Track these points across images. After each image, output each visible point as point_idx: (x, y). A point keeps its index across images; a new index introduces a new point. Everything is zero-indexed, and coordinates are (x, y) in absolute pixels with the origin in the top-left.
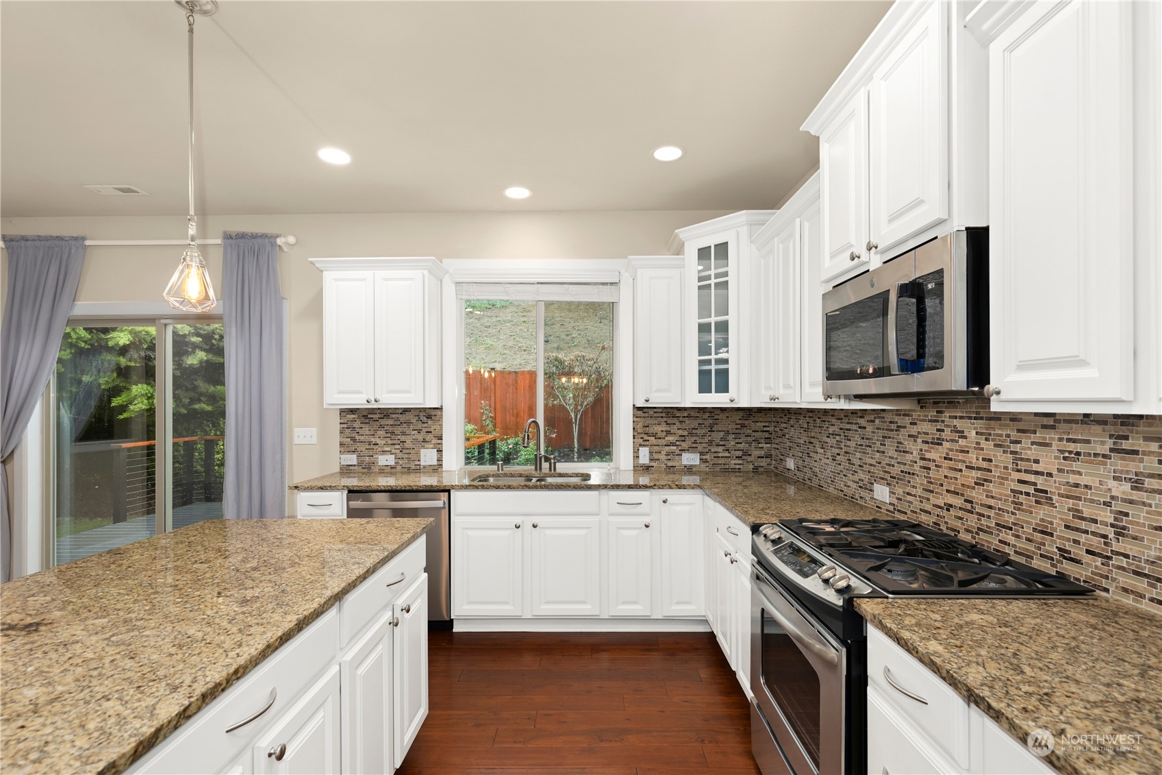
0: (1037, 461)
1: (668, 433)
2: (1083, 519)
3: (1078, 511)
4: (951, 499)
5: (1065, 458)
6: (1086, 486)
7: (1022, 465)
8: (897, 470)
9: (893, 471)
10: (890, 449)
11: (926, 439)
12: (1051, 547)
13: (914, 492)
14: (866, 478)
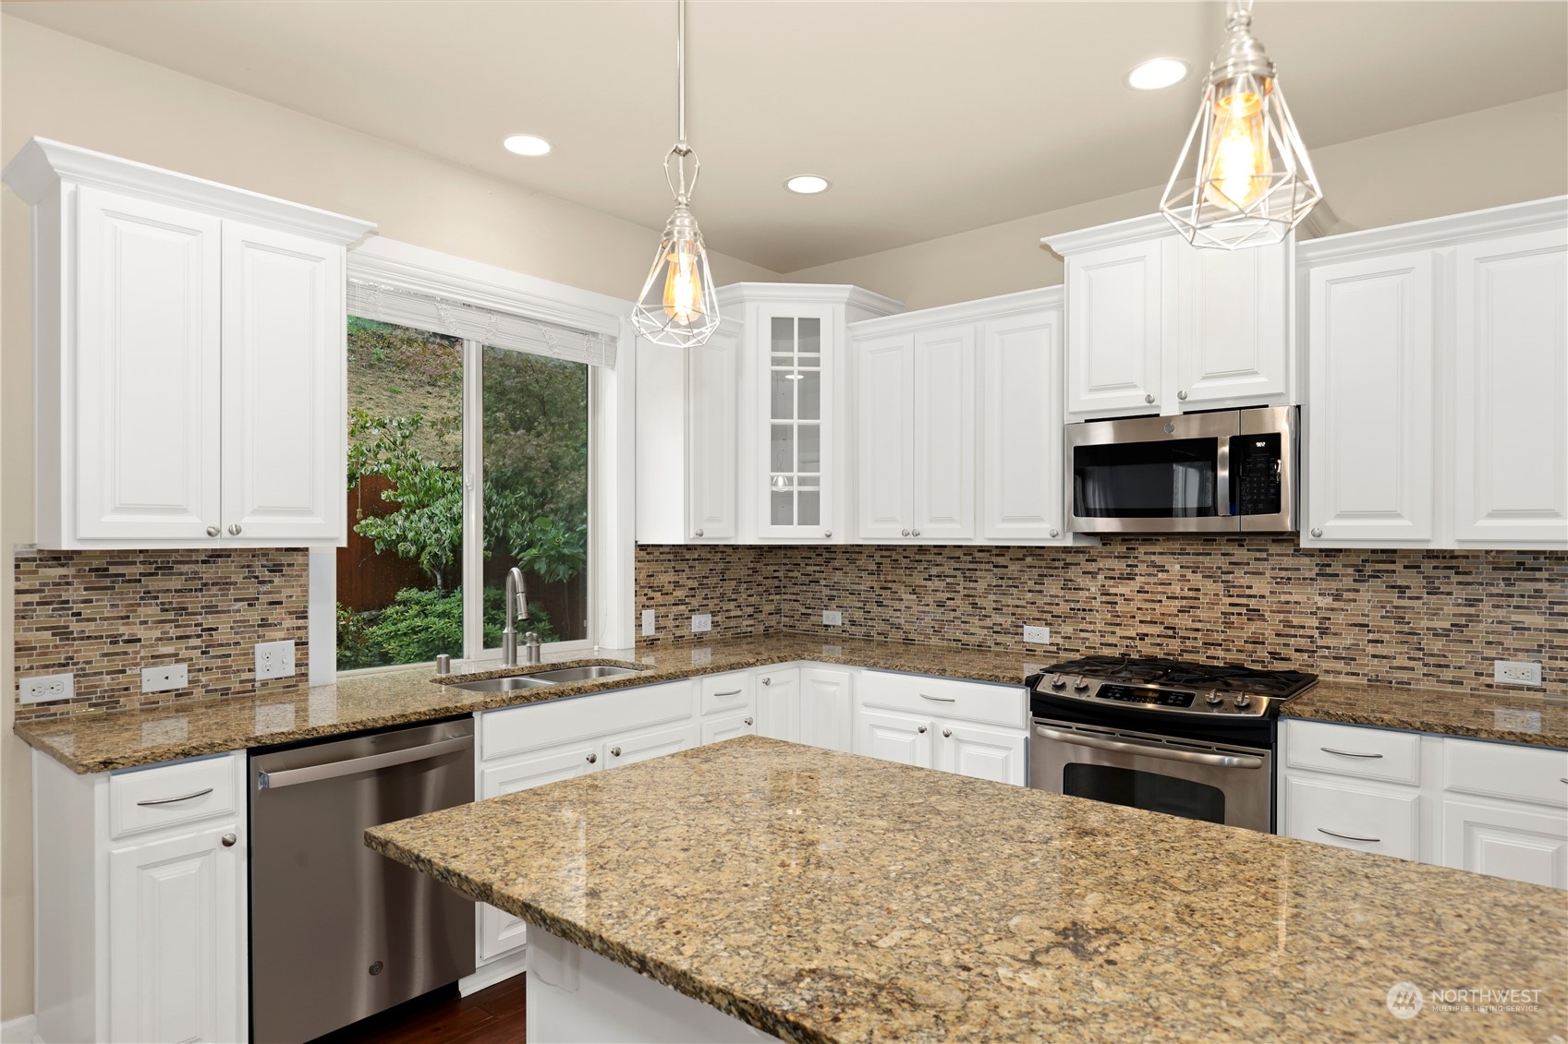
0: (1250, 587)
1: (677, 585)
2: (1293, 627)
3: (1288, 621)
4: (1145, 629)
5: (1277, 583)
6: (1296, 602)
7: (1233, 591)
8: (1064, 608)
9: (1056, 610)
10: (1053, 587)
11: (1111, 574)
12: (1262, 653)
13: (1091, 627)
14: (1007, 621)
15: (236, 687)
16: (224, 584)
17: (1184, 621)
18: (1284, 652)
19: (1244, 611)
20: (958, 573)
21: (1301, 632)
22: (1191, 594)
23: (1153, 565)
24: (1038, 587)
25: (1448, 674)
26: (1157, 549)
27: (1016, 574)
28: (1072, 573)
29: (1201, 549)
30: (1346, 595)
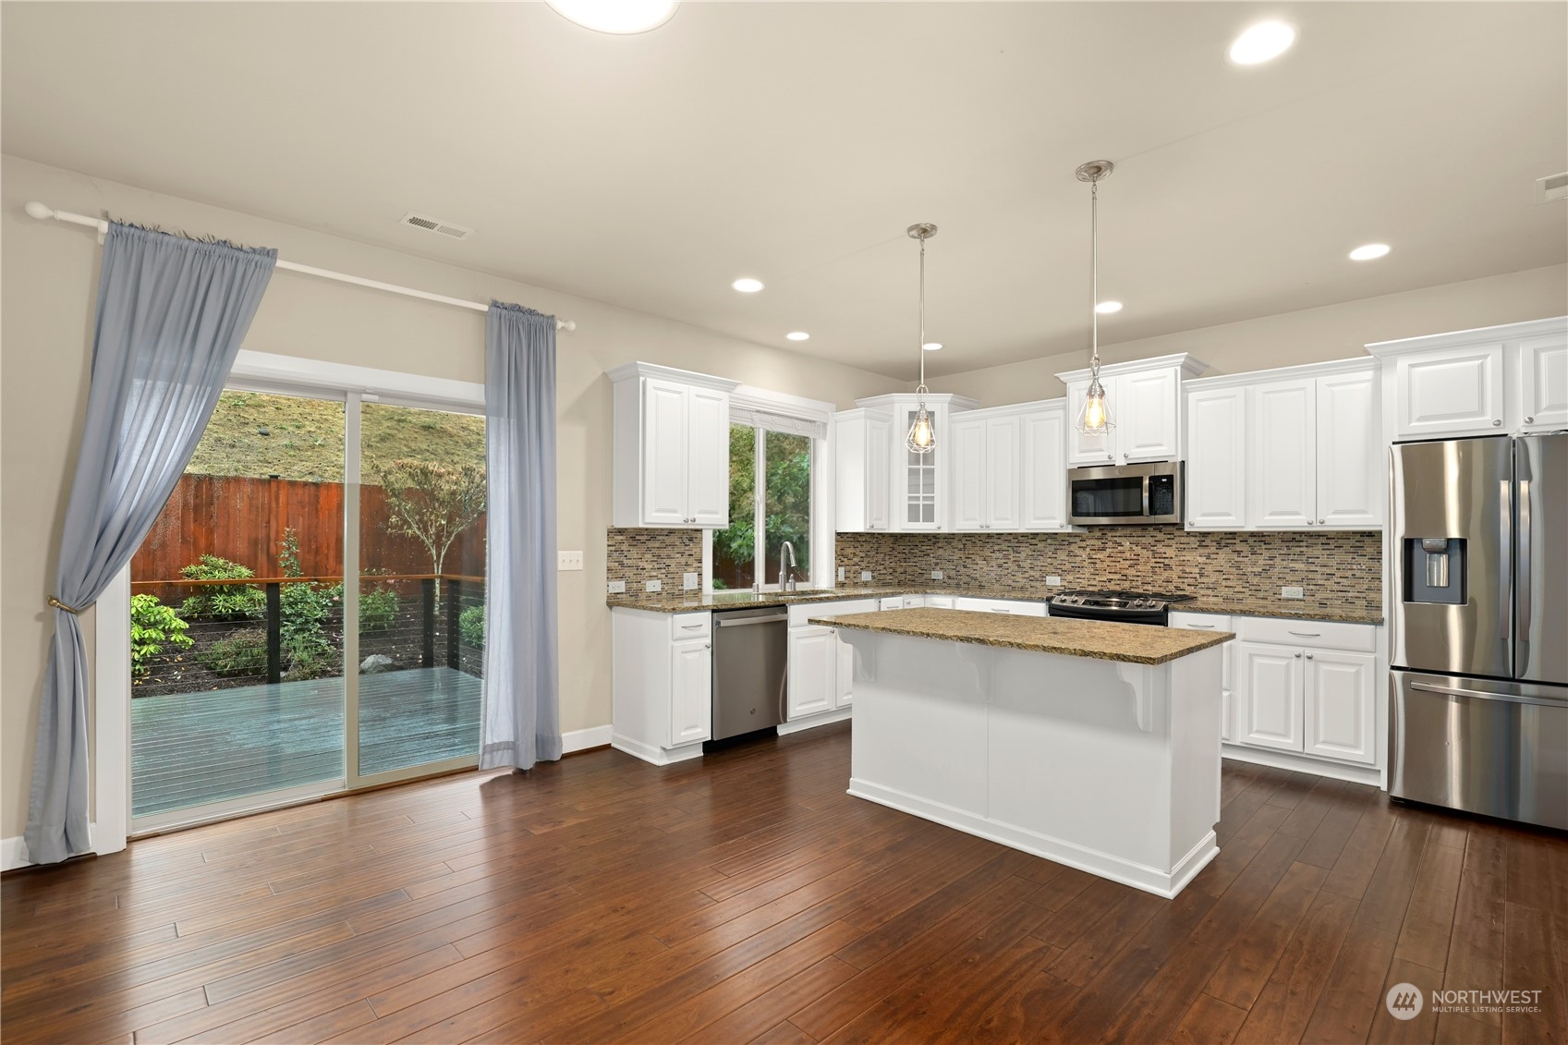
1: (855, 555)
2: (1186, 573)
3: (1184, 570)
5: (1178, 551)
6: (1188, 560)
8: (1068, 566)
9: (1064, 568)
10: (1062, 555)
11: (1093, 548)
12: (1171, 587)
13: (1083, 576)
14: (1037, 574)
15: (677, 592)
16: (673, 545)
17: (1132, 572)
18: (1182, 586)
19: (1162, 565)
20: (1010, 549)
21: (1191, 575)
22: (1135, 557)
23: (1115, 542)
24: (1054, 556)
25: (1261, 595)
26: (1118, 534)
27: (1042, 549)
28: (1073, 547)
29: (1140, 534)
30: (1212, 556)
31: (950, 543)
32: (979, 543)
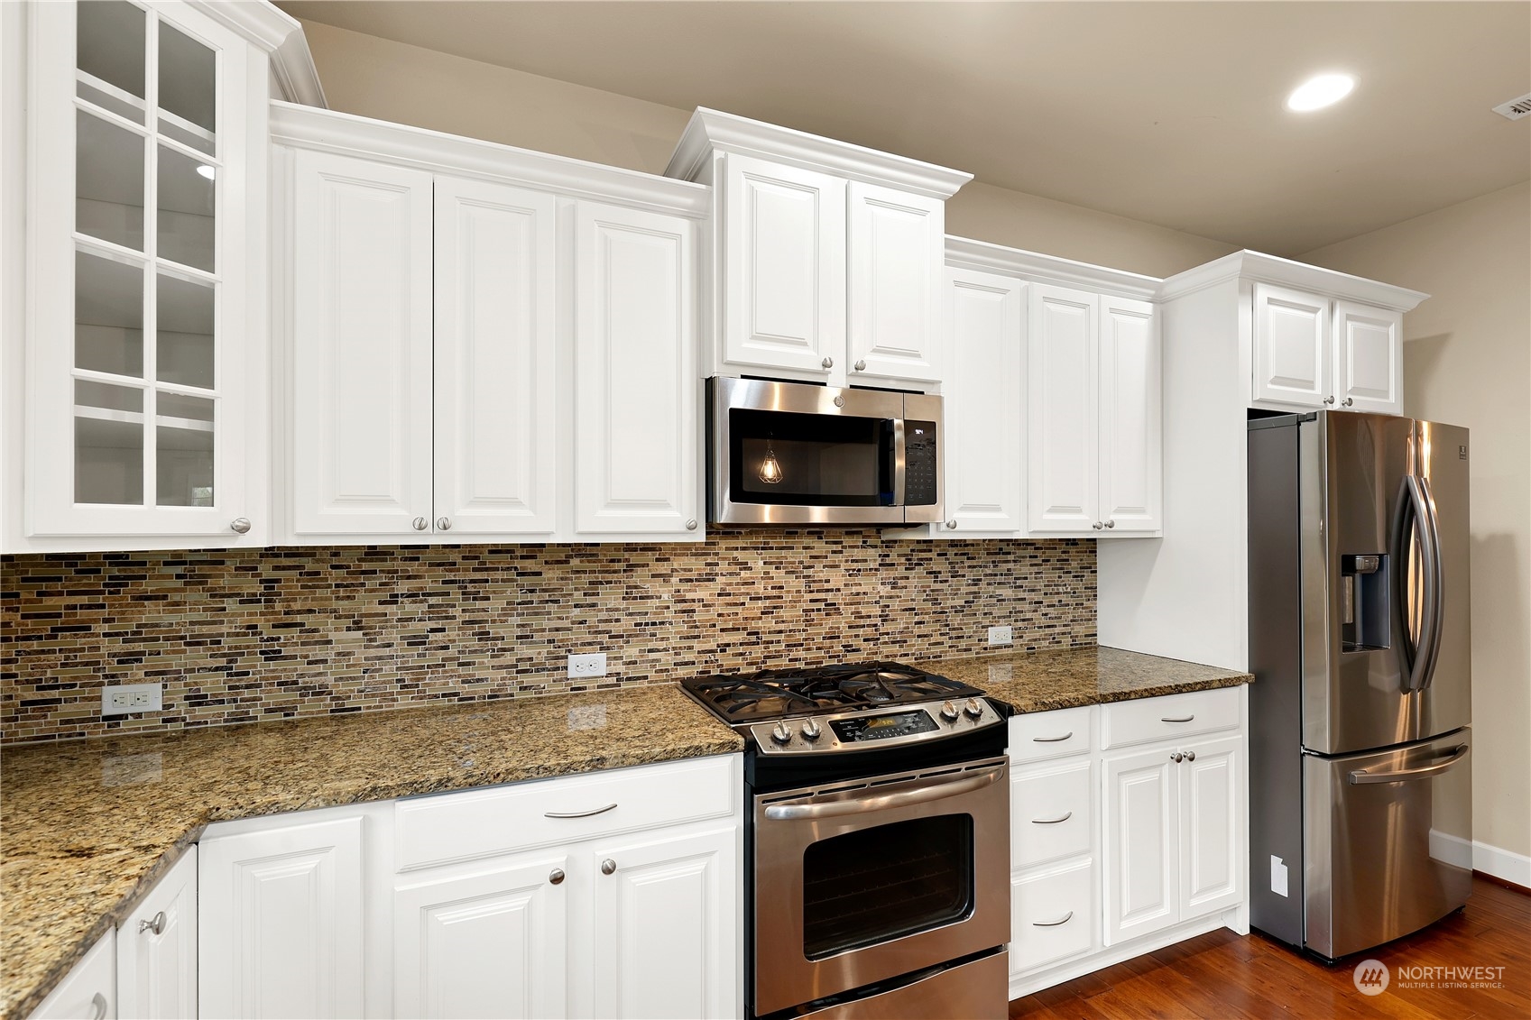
0: (828, 581)
2: (862, 617)
3: (858, 612)
4: (726, 638)
5: (850, 575)
6: (864, 593)
7: (814, 586)
8: (627, 624)
9: (615, 628)
10: (611, 598)
11: (688, 575)
12: (838, 648)
13: (663, 645)
14: (539, 653)
17: (767, 624)
18: (855, 643)
19: (822, 605)
20: (453, 589)
21: (868, 621)
22: (775, 592)
23: (735, 562)
24: (590, 600)
26: (740, 543)
27: (555, 584)
28: (638, 577)
29: (783, 542)
30: (901, 583)
31: (201, 580)
32: (335, 576)
